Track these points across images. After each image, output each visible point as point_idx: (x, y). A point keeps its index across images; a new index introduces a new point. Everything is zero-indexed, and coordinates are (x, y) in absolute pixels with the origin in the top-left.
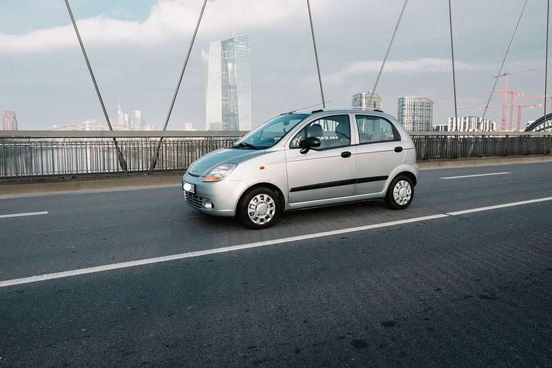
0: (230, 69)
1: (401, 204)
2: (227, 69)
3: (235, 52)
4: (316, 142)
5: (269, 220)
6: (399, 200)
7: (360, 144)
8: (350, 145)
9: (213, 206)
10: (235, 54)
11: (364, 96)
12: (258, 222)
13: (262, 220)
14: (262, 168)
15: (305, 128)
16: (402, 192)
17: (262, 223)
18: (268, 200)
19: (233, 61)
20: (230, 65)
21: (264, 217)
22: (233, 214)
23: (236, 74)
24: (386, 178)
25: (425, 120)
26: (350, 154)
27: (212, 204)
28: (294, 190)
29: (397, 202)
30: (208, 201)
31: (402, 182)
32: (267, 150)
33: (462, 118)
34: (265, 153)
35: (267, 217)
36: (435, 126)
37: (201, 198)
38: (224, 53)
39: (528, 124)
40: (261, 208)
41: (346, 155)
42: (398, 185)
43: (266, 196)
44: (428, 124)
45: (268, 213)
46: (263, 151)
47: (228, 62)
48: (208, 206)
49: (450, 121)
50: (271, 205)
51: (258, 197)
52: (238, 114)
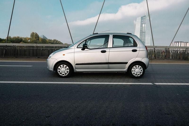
0: (143, 26)
1: (136, 76)
2: (142, 26)
3: (146, 20)
6: (135, 74)
8: (107, 48)
10: (146, 21)
14: (64, 55)
16: (137, 71)
19: (145, 23)
20: (143, 25)
23: (145, 28)
26: (106, 51)
28: (77, 64)
31: (137, 66)
38: (142, 21)
40: (63, 70)
41: (103, 52)
42: (134, 67)
43: (65, 66)
45: (66, 72)
47: (143, 24)
52: (145, 42)
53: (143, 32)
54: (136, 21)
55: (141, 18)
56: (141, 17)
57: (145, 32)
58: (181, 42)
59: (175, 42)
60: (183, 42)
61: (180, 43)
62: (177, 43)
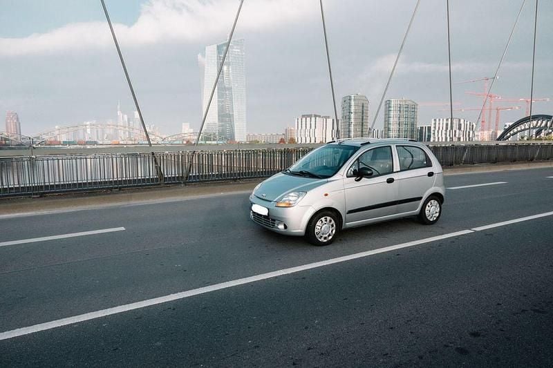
0: (225, 72)
1: (431, 220)
3: (230, 55)
4: (369, 172)
5: (330, 237)
6: (430, 217)
7: (401, 171)
8: (393, 172)
9: (286, 227)
10: (230, 58)
11: (353, 98)
12: (322, 240)
13: (325, 238)
14: (326, 195)
15: (358, 159)
16: (432, 210)
17: (325, 241)
18: (330, 221)
19: (228, 64)
20: (225, 68)
21: (327, 236)
22: (303, 234)
23: (231, 76)
24: (420, 198)
25: (410, 121)
26: (394, 180)
27: (285, 225)
28: (350, 212)
29: (428, 218)
30: (281, 222)
31: (432, 201)
32: (329, 179)
33: (445, 120)
34: (328, 182)
35: (329, 235)
36: (419, 126)
37: (274, 220)
38: (220, 57)
39: (506, 126)
40: (325, 228)
41: (390, 181)
42: (429, 204)
43: (329, 218)
44: (413, 125)
45: (330, 232)
46: (326, 180)
48: (281, 227)
49: (433, 122)
50: (332, 226)
51: (323, 219)
52: (233, 115)
53: (225, 89)
54: (204, 55)
55: (218, 49)
56: (218, 46)
57: (230, 89)
58: (316, 116)
59: (303, 116)
60: (320, 116)
61: (313, 119)
62: (308, 119)
